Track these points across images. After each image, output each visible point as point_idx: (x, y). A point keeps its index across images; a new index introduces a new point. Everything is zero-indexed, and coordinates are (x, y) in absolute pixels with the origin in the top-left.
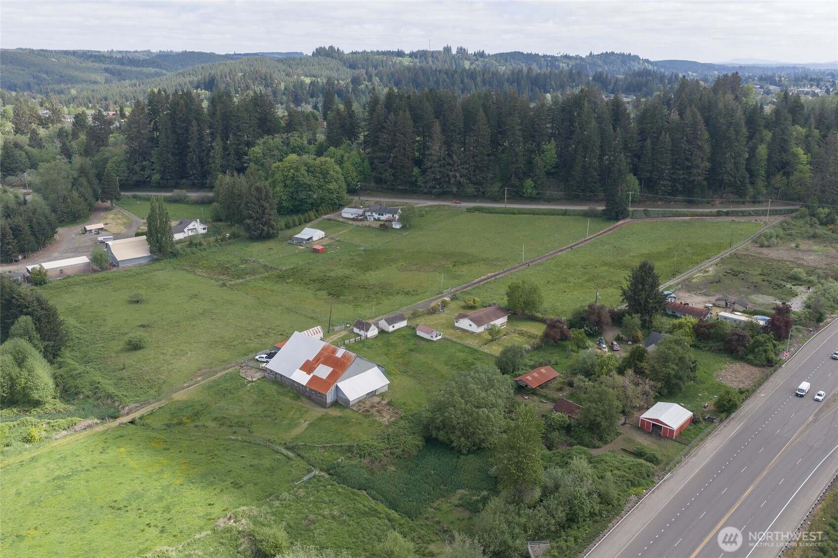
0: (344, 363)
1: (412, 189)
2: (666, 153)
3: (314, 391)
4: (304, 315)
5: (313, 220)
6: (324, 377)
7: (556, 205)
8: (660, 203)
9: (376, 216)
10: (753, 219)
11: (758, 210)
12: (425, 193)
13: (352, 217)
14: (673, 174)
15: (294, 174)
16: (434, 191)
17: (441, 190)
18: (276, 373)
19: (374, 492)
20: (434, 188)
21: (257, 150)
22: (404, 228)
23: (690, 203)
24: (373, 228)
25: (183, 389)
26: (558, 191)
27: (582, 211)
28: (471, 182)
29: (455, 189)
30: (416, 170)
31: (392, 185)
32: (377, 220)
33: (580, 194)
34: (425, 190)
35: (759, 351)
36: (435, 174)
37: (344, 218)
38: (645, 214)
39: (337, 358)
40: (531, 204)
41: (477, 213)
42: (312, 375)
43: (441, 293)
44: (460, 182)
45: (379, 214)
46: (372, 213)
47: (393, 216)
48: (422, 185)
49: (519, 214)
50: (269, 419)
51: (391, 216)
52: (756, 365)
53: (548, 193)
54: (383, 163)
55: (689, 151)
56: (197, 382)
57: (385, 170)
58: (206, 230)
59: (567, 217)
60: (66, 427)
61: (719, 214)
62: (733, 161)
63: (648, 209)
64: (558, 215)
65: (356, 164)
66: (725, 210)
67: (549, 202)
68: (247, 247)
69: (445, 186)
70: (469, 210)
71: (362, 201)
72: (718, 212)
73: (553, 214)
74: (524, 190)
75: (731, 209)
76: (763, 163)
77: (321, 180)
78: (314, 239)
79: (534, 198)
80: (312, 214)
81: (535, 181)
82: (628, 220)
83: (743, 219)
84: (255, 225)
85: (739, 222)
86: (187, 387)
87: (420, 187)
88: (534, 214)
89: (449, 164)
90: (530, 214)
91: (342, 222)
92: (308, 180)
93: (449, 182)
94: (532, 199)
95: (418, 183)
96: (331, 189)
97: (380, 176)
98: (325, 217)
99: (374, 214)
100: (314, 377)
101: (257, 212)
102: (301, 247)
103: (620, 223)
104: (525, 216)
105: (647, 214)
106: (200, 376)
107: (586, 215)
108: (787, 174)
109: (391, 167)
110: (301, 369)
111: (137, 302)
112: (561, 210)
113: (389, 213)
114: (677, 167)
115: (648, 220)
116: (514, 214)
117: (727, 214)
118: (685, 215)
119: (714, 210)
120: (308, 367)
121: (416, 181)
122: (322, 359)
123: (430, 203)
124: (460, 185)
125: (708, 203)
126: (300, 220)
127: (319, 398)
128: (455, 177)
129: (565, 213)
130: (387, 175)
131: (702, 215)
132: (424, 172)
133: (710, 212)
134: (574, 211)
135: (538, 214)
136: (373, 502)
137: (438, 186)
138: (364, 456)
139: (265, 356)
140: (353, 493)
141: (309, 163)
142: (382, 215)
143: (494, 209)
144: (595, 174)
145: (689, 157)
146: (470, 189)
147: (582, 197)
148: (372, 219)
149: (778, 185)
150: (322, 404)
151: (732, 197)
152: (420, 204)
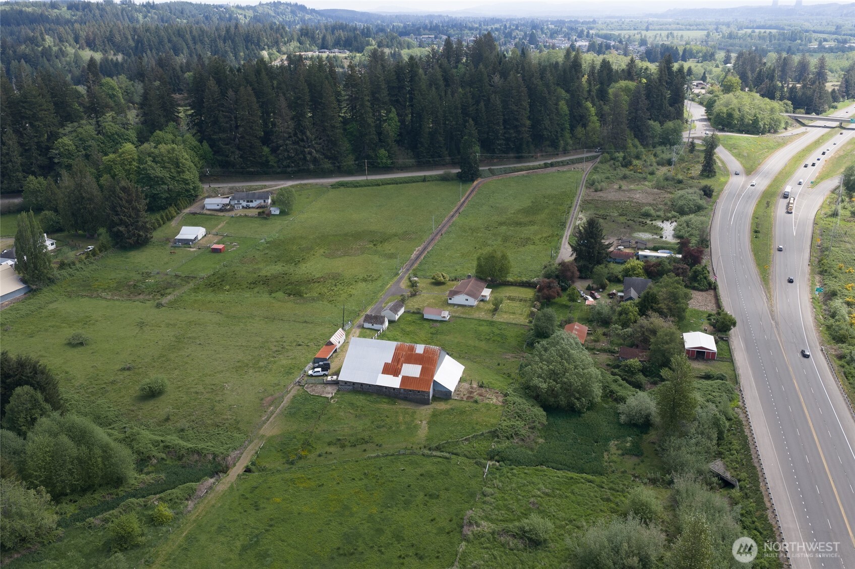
0: (430, 357)
1: (265, 171)
2: (498, 115)
3: (410, 391)
4: (293, 321)
5: (175, 217)
6: (418, 376)
7: (409, 172)
8: (495, 161)
9: (244, 204)
10: (572, 167)
11: (573, 159)
12: (278, 173)
13: (218, 208)
14: (505, 133)
15: (139, 167)
16: (289, 170)
17: (296, 169)
18: (354, 383)
19: (555, 465)
20: (289, 166)
21: (66, 141)
22: (283, 213)
23: (520, 159)
24: (252, 217)
25: (264, 423)
26: (408, 159)
27: (438, 175)
28: (327, 157)
29: (312, 167)
30: (266, 150)
31: (242, 168)
32: (246, 208)
33: (430, 160)
34: (279, 170)
35: (701, 278)
36: (288, 152)
37: (209, 210)
38: (491, 172)
39: (419, 355)
40: (388, 174)
41: (342, 189)
42: (400, 377)
43: (397, 274)
44: (315, 158)
45: (248, 202)
46: (238, 201)
47: (265, 201)
48: (275, 165)
49: (383, 184)
50: (384, 429)
51: (262, 201)
52: (702, 290)
53: (401, 161)
54: (227, 145)
55: (517, 111)
56: (272, 413)
57: (233, 152)
58: (55, 245)
59: (427, 184)
60: (187, 496)
61: (546, 166)
62: (548, 117)
63: (492, 168)
64: (418, 182)
65: (195, 147)
66: (549, 162)
67: (402, 170)
68: (127, 258)
69: (301, 163)
70: (334, 186)
71: (214, 188)
72: (545, 164)
73: (414, 182)
74: (379, 161)
75: (554, 160)
76: (567, 118)
77: (173, 170)
78: (199, 238)
79: (389, 167)
80: (172, 210)
81: (388, 151)
82: (480, 180)
83: (565, 168)
84: (129, 232)
85: (563, 172)
86: (268, 420)
87: (273, 166)
88: (397, 184)
89: (303, 140)
90: (393, 184)
91: (210, 215)
92: (158, 171)
93: (305, 158)
94: (387, 169)
95: (270, 163)
96: (187, 180)
97: (227, 159)
98: (187, 211)
99: (241, 202)
100: (403, 377)
101: (130, 216)
102: (192, 249)
103: (475, 183)
104: (390, 186)
105: (492, 172)
106: (270, 406)
107: (444, 179)
108: (584, 126)
109: (239, 149)
110: (383, 373)
111: (81, 344)
112: (420, 177)
113: (259, 198)
114: (508, 127)
115: (495, 178)
116: (379, 185)
117: (552, 165)
118: (522, 170)
119: (542, 163)
120: (391, 369)
121: (268, 162)
122: (402, 359)
123: (289, 183)
124: (315, 161)
125: (532, 157)
126: (162, 218)
127: (419, 397)
128: (310, 153)
129: (424, 179)
130: (235, 157)
131: (534, 168)
132: (274, 151)
133: (539, 165)
134: (431, 176)
135: (401, 183)
136: (561, 472)
137: (293, 165)
138: (512, 436)
139: (319, 369)
140: (537, 470)
141: (153, 153)
142: (252, 201)
143: (357, 182)
144: (441, 139)
145: (517, 117)
146: (327, 165)
147: (432, 162)
148: (241, 208)
149: (580, 136)
150: (425, 402)
151: (550, 149)
152: (279, 185)
